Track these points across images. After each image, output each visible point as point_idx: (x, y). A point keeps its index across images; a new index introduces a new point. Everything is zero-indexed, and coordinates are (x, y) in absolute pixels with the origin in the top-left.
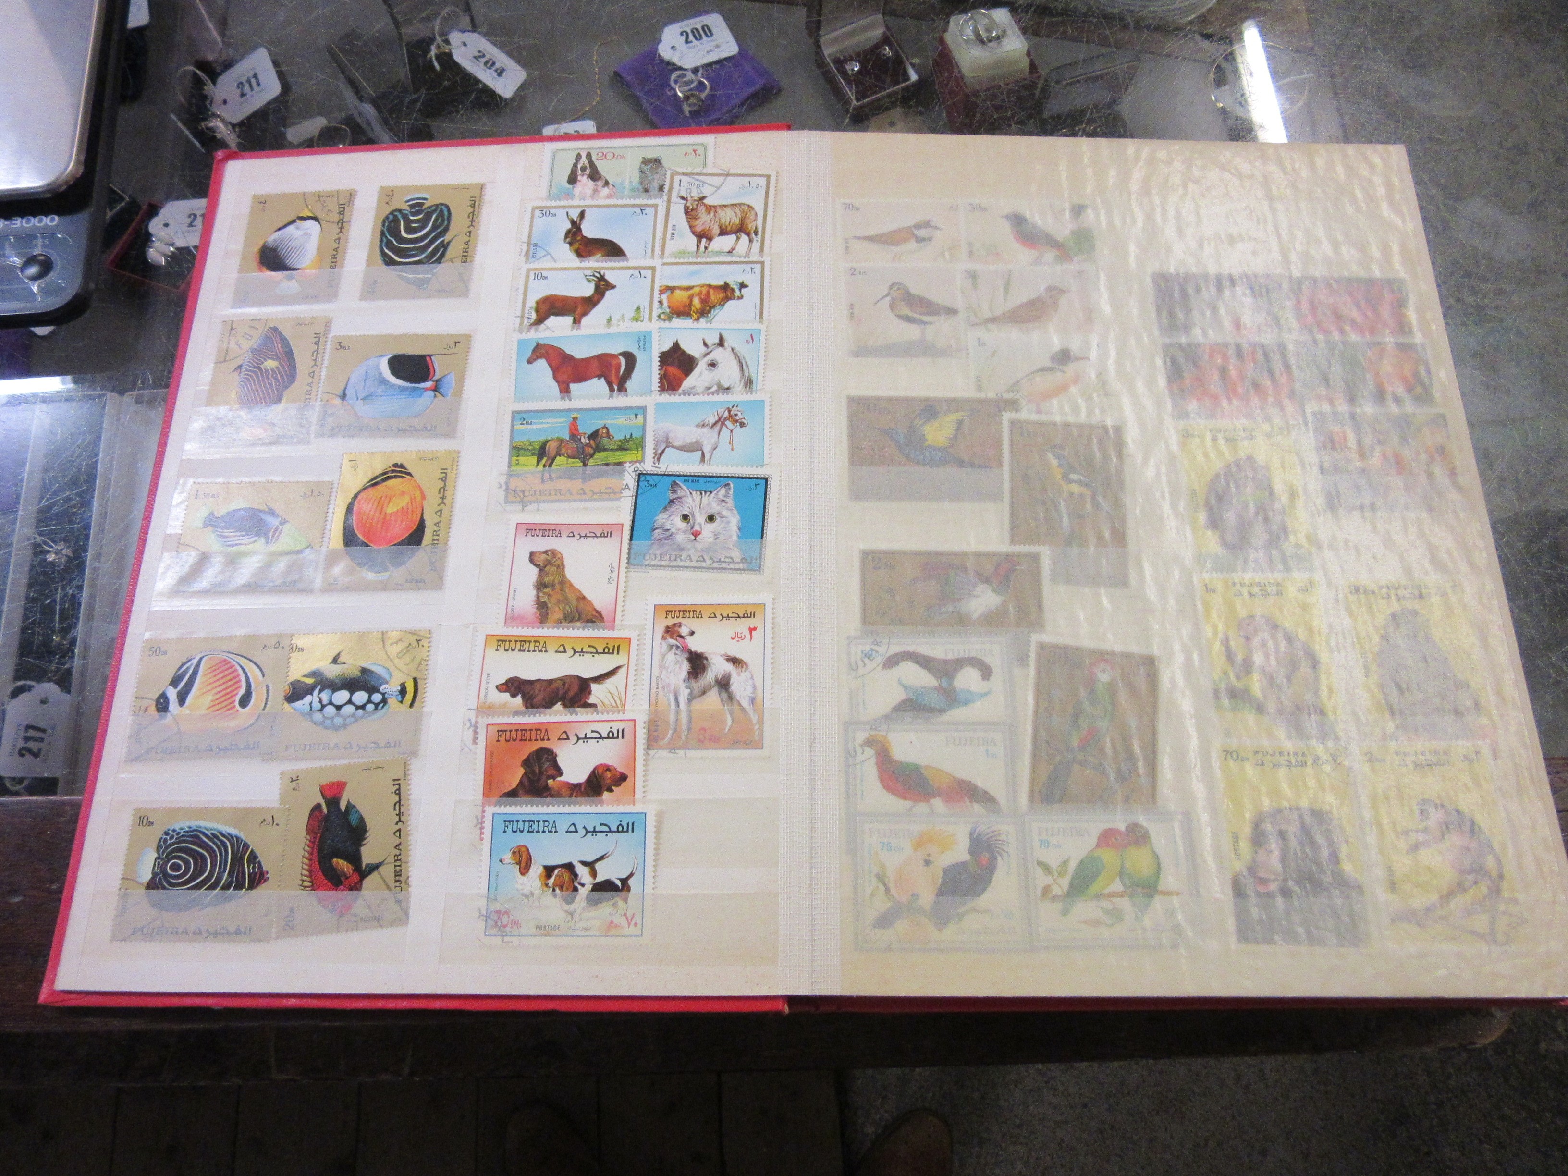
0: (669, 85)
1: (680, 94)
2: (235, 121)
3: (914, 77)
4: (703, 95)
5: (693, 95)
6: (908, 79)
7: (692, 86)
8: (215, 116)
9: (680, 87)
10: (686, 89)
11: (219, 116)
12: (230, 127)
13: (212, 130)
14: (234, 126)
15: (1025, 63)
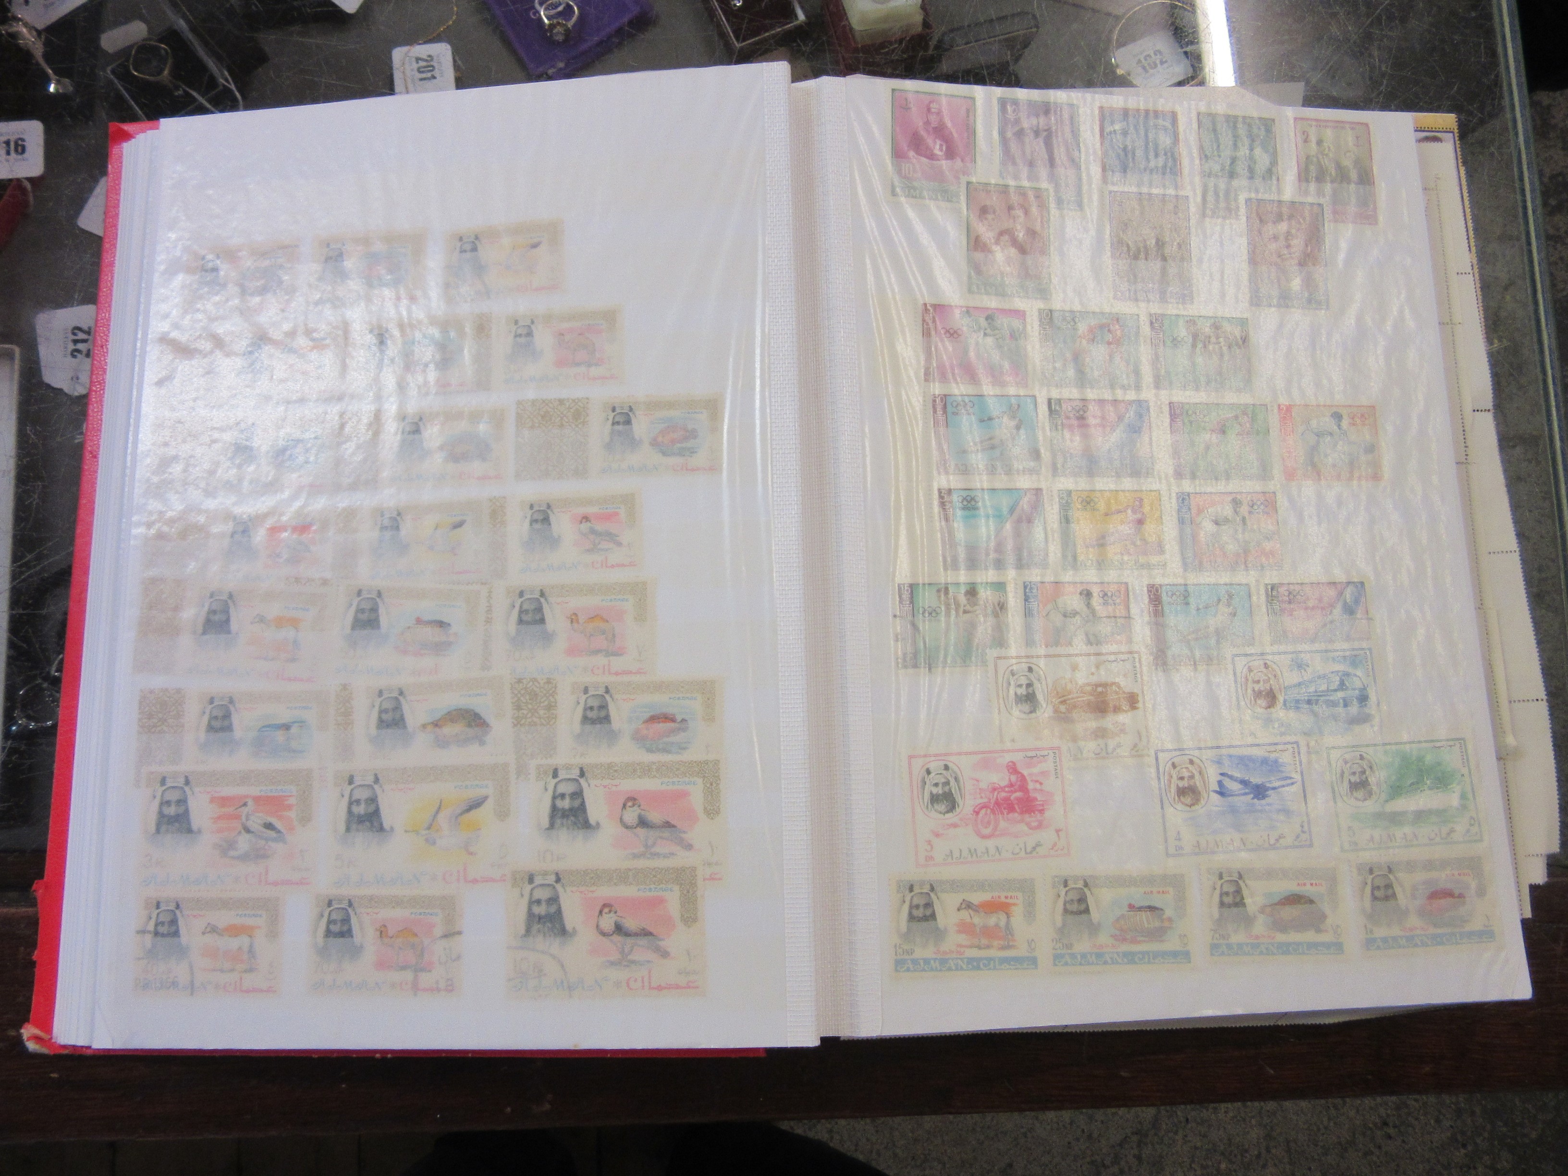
0: (533, 7)
1: (546, 21)
2: (40, 26)
3: (801, 16)
4: (570, 24)
5: (558, 23)
6: (796, 18)
7: (560, 9)
8: (16, 19)
9: (546, 9)
10: (553, 12)
11: (20, 20)
12: (35, 33)
13: (14, 36)
14: (39, 33)
15: (918, 18)
